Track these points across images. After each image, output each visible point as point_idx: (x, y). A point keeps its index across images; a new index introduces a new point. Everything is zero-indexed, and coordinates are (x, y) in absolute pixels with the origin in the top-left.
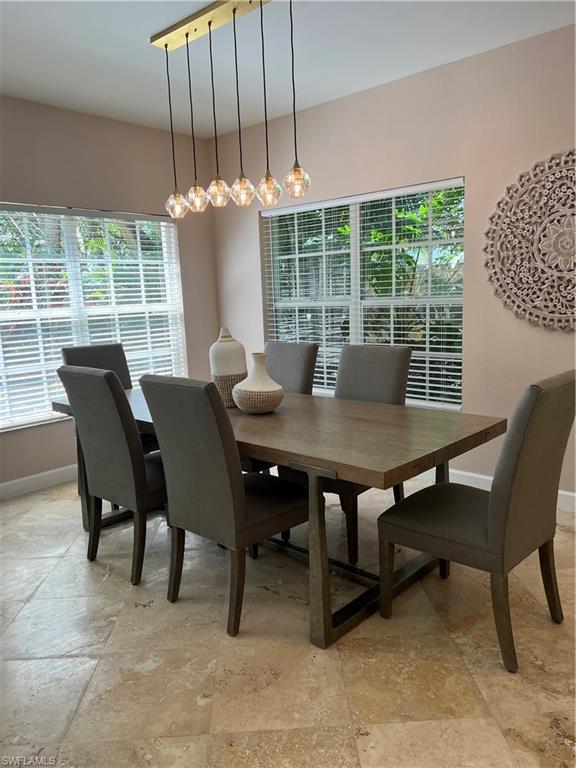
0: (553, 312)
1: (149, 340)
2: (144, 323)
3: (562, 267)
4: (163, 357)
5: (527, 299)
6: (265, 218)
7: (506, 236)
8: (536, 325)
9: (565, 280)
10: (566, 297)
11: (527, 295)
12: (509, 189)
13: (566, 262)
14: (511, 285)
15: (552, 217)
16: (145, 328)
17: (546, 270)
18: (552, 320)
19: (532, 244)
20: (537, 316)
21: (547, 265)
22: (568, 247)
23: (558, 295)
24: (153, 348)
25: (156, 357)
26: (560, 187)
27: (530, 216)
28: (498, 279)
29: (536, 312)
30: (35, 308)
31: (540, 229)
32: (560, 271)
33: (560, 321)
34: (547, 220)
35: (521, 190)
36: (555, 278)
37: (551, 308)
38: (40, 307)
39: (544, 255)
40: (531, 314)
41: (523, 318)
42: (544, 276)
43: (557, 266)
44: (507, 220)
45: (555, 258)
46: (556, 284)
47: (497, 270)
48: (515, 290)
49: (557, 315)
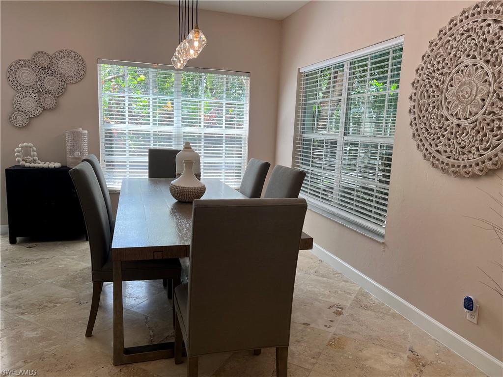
0: (449, 157)
1: (224, 151)
2: (222, 140)
3: (460, 115)
4: (232, 163)
5: (432, 143)
6: (302, 73)
7: (425, 86)
8: (437, 167)
9: (461, 127)
10: (460, 144)
11: (434, 139)
12: (431, 43)
13: (464, 110)
14: (424, 130)
15: (457, 68)
16: (222, 144)
17: (449, 117)
18: (447, 164)
19: (442, 93)
20: (438, 160)
21: (450, 112)
22: (467, 96)
23: (455, 141)
24: (226, 157)
25: (228, 163)
26: (466, 39)
27: (443, 68)
28: (416, 124)
29: (438, 156)
30: (151, 124)
31: (448, 79)
32: (459, 119)
33: (453, 166)
34: (454, 71)
35: (439, 43)
36: (454, 125)
37: (449, 154)
38: (154, 124)
39: (449, 103)
40: (434, 157)
41: (429, 160)
42: (447, 123)
43: (456, 114)
44: (427, 71)
45: (457, 106)
46: (454, 131)
47: (416, 116)
48: (426, 134)
49: (452, 160)
